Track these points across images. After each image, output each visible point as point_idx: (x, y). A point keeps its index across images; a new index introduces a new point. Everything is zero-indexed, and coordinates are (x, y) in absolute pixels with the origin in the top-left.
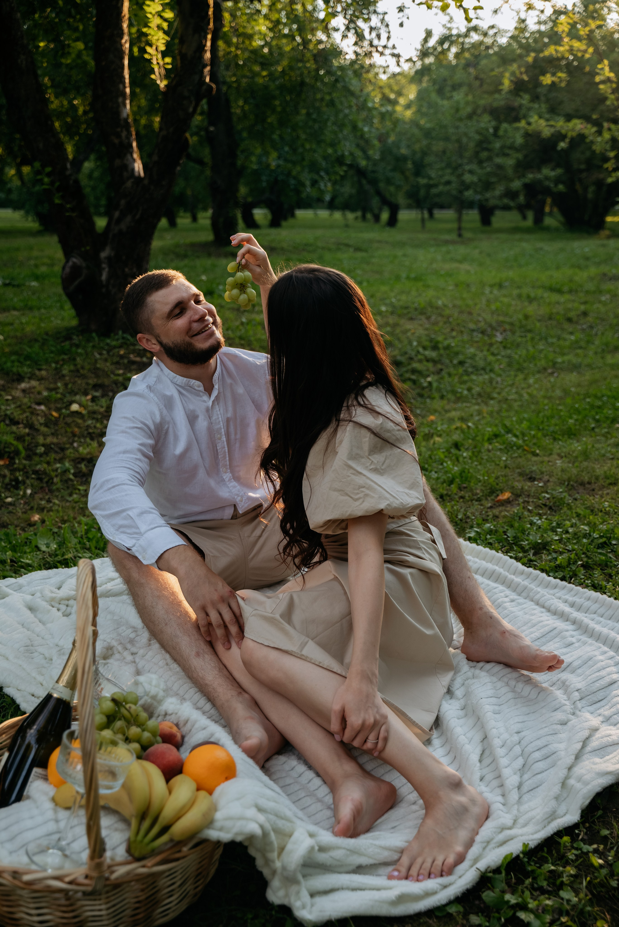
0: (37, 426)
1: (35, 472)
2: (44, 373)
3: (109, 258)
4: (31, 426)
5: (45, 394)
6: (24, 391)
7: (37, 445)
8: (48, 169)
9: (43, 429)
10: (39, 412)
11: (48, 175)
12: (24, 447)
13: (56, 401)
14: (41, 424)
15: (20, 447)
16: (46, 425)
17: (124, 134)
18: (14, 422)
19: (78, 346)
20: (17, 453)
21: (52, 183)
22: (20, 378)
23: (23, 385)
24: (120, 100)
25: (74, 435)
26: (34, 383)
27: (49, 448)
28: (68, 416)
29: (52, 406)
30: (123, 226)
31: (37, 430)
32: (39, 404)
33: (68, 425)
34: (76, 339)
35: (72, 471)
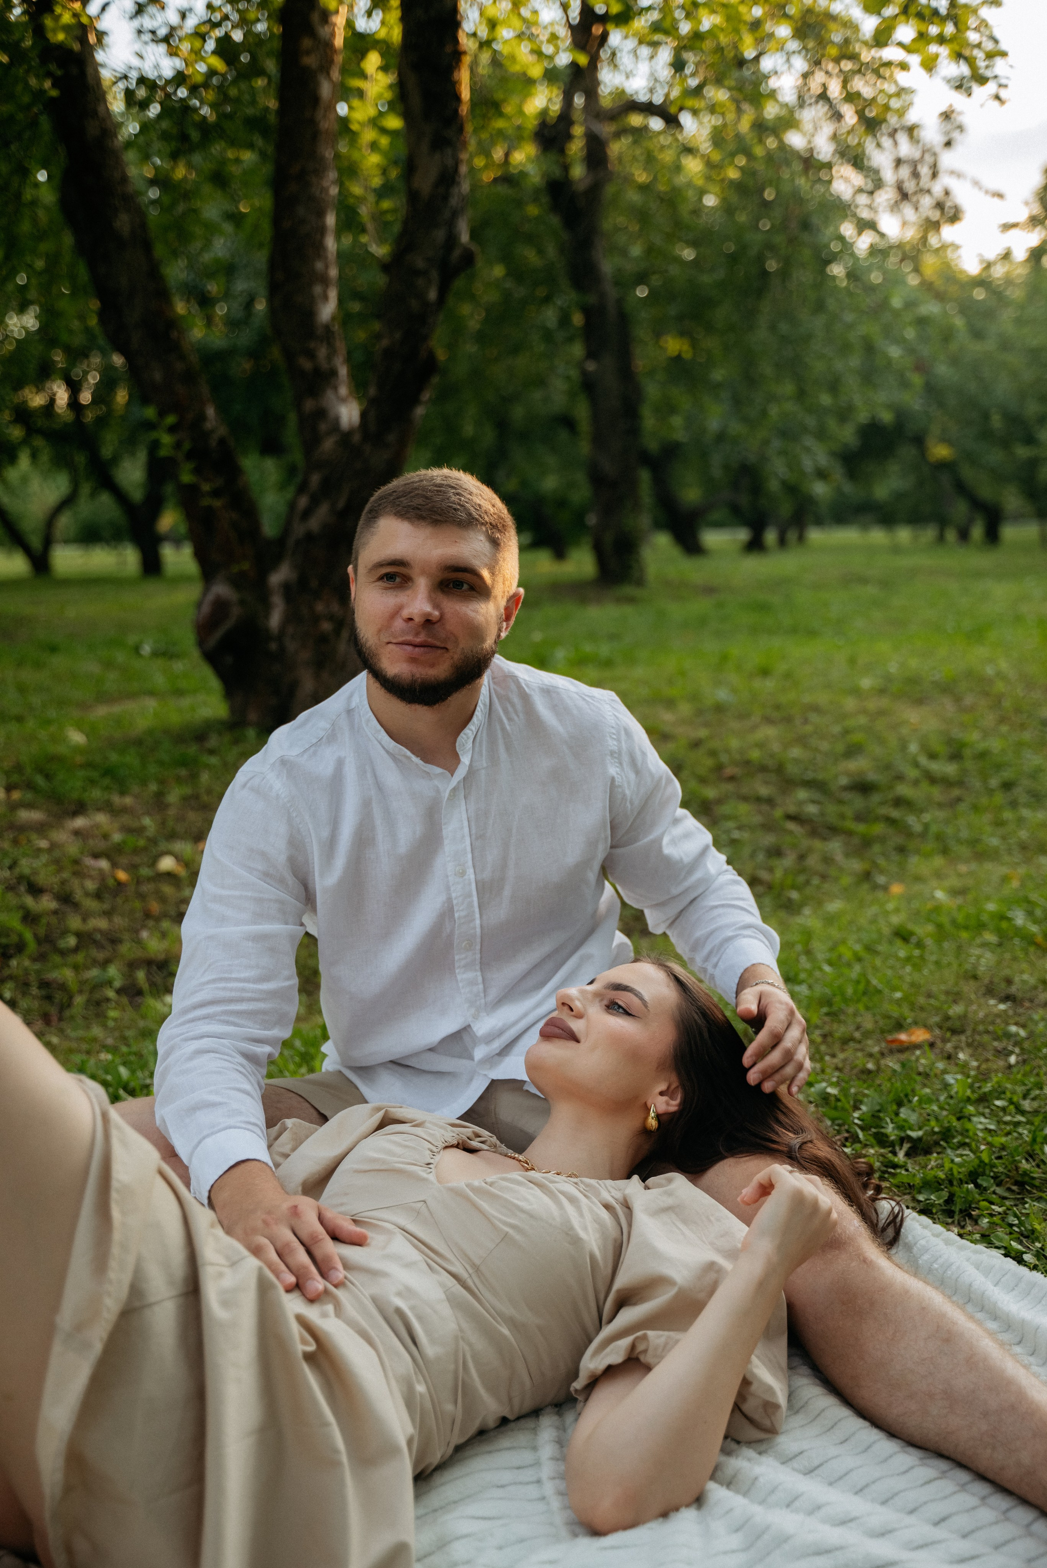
0: (78, 895)
1: (44, 984)
2: (128, 800)
3: (286, 587)
4: (66, 899)
5: (117, 837)
6: (77, 833)
7: (65, 932)
8: (171, 419)
9: (91, 904)
10: (93, 873)
11: (172, 429)
12: (35, 936)
13: (136, 851)
14: (87, 894)
15: (28, 936)
16: (98, 896)
17: (322, 352)
18: (35, 890)
19: (212, 752)
20: (20, 947)
21: (178, 445)
22: (80, 809)
23: (80, 822)
24: (318, 289)
25: (148, 915)
26: (101, 818)
27: (85, 939)
28: (150, 879)
29: (124, 860)
30: (314, 524)
31: (76, 906)
32: (96, 856)
33: (142, 897)
34: (213, 741)
35: (117, 984)
